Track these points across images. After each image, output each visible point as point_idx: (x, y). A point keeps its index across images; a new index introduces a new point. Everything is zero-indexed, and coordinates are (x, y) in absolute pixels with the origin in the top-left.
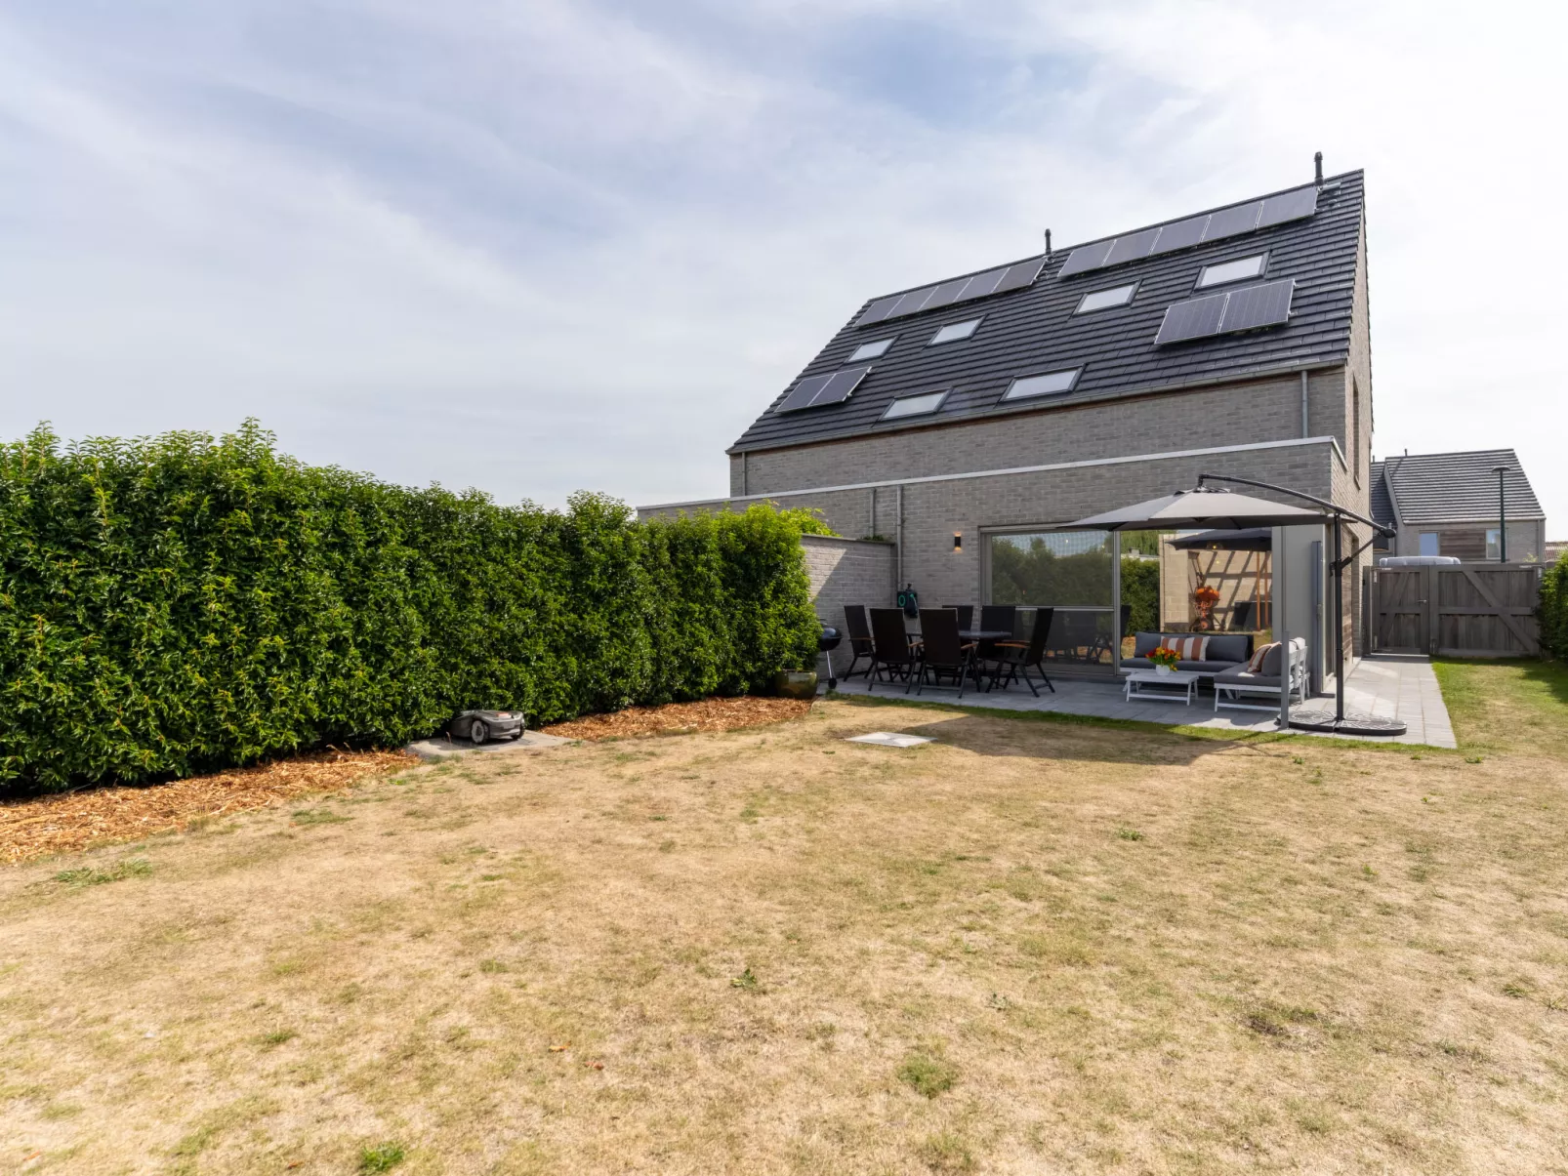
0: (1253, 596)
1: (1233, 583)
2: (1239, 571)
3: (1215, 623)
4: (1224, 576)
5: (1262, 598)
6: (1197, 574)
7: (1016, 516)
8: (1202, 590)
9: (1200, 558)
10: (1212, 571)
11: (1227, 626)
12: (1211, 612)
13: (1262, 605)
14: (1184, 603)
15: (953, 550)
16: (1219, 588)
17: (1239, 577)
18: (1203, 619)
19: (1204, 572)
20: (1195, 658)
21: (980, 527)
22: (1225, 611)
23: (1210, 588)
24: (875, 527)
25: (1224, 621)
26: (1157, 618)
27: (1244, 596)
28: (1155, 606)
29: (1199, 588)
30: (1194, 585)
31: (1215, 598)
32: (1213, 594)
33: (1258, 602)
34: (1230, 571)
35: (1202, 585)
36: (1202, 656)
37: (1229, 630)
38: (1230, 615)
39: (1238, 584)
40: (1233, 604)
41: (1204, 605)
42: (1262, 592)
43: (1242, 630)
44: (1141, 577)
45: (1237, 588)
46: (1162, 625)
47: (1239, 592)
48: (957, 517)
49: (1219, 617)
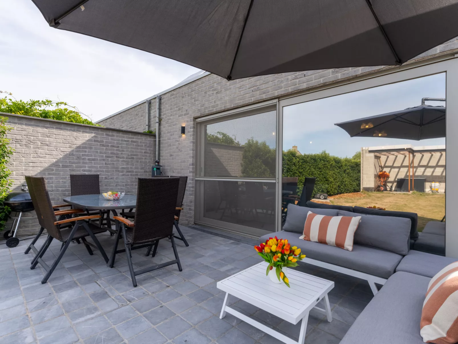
0: (406, 176)
1: (397, 170)
2: (400, 165)
3: (388, 188)
4: (392, 167)
5: (411, 176)
6: (380, 166)
7: (213, 107)
8: (381, 173)
9: (381, 159)
10: (386, 165)
11: (393, 189)
12: (386, 183)
13: (411, 180)
14: (372, 179)
15: (181, 137)
16: (389, 172)
17: (399, 168)
18: (382, 186)
19: (383, 165)
20: (340, 245)
21: (195, 118)
22: (392, 182)
23: (385, 172)
24: (149, 126)
25: (392, 187)
26: (359, 185)
27: (401, 176)
28: (358, 179)
29: (380, 172)
30: (378, 170)
31: (388, 177)
32: (386, 175)
33: (409, 178)
34: (395, 165)
35: (382, 171)
36: (349, 243)
37: (395, 191)
38: (395, 184)
39: (399, 170)
40: (396, 180)
41: (382, 180)
42: (411, 174)
43: (400, 191)
44: (352, 167)
45: (398, 172)
46: (361, 188)
47: (399, 174)
48: (183, 113)
49: (389, 185)
